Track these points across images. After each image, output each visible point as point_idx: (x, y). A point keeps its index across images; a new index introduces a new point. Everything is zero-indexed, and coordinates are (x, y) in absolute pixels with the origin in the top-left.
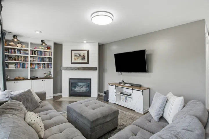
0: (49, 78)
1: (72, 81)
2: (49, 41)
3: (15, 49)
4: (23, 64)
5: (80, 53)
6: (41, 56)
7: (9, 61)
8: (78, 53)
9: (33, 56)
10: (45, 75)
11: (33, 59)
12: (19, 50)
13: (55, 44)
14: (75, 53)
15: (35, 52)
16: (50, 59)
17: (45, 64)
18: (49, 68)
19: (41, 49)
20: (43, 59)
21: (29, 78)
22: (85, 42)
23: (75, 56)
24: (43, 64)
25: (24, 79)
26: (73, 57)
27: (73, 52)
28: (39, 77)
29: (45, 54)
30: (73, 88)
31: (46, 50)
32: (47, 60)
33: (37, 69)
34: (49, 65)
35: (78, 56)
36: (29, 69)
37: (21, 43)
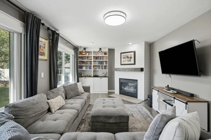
0: (105, 77)
1: (122, 81)
2: (105, 48)
3: (85, 57)
4: (90, 66)
5: (128, 55)
6: (100, 60)
7: (83, 65)
8: (126, 55)
9: (95, 60)
10: (104, 75)
11: (95, 63)
12: (88, 57)
13: (109, 50)
14: (123, 56)
15: (96, 57)
16: (106, 61)
17: (103, 66)
18: (106, 69)
19: (100, 55)
20: (102, 63)
21: (92, 76)
22: (130, 44)
23: (124, 58)
24: (101, 66)
25: (90, 76)
26: (122, 59)
27: (122, 54)
28: (99, 76)
29: (103, 58)
30: (122, 87)
31: (104, 55)
32: (104, 63)
33: (98, 70)
34: (105, 67)
35: (126, 57)
36: (92, 70)
37: (88, 52)
